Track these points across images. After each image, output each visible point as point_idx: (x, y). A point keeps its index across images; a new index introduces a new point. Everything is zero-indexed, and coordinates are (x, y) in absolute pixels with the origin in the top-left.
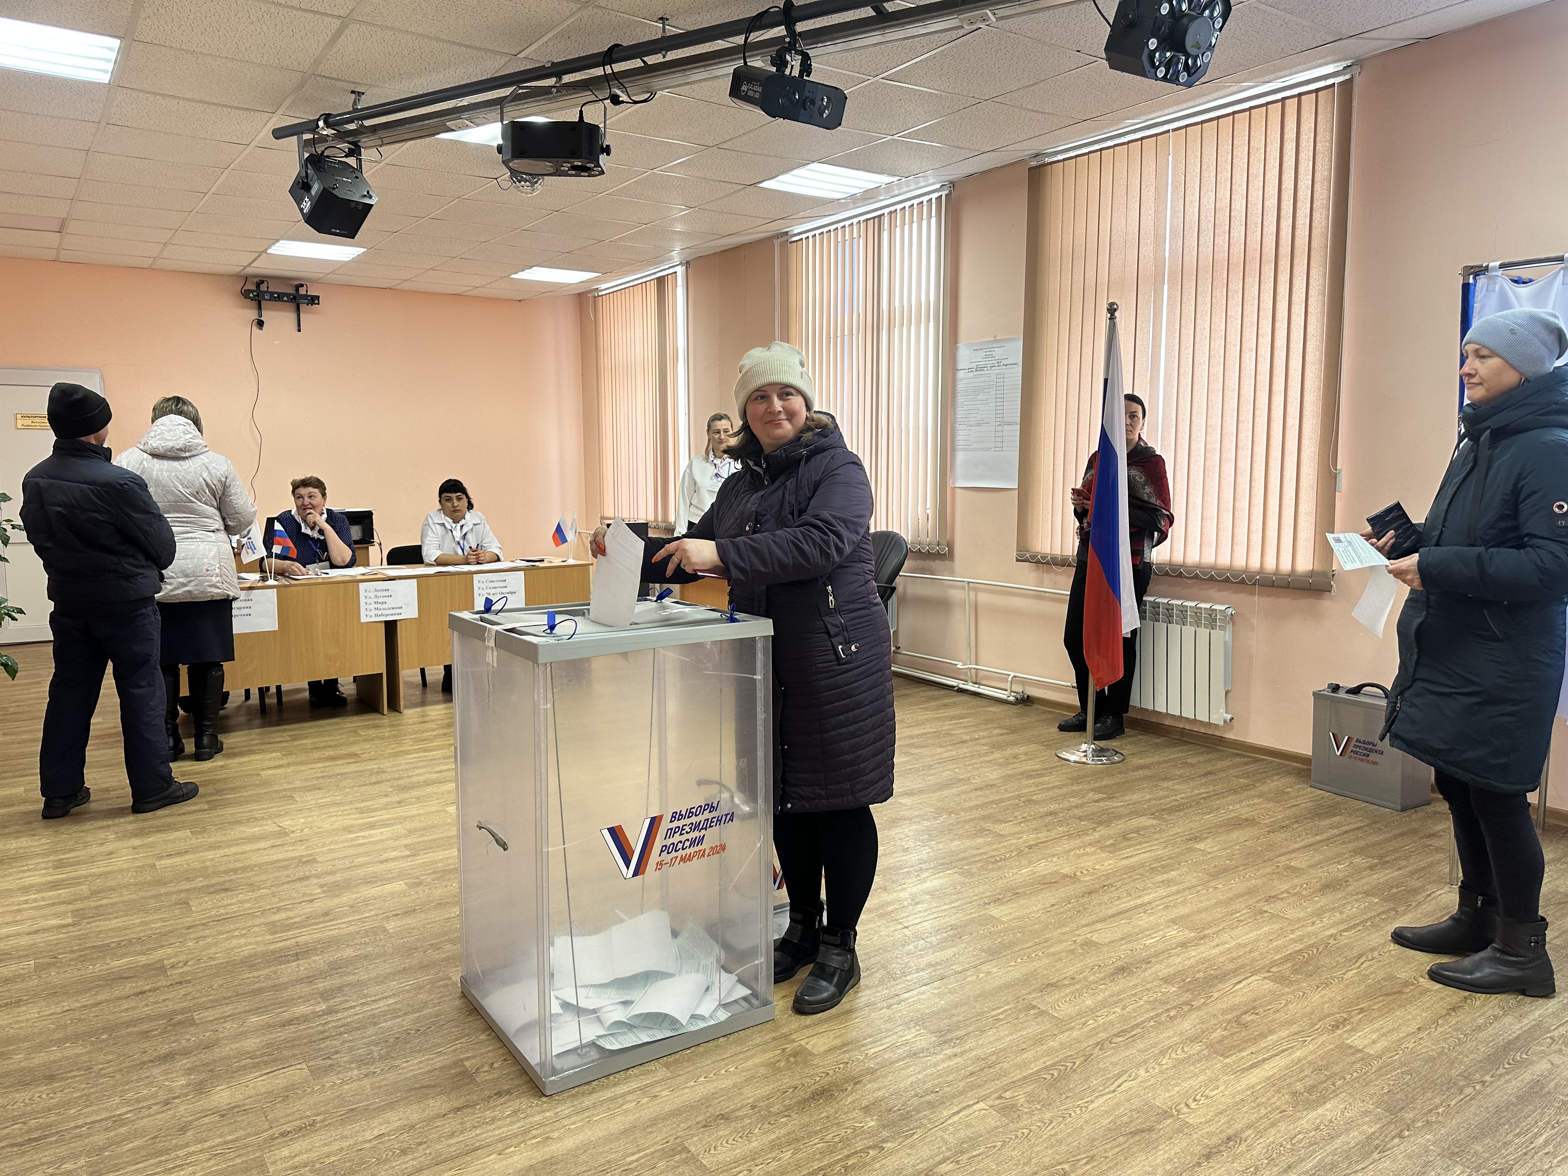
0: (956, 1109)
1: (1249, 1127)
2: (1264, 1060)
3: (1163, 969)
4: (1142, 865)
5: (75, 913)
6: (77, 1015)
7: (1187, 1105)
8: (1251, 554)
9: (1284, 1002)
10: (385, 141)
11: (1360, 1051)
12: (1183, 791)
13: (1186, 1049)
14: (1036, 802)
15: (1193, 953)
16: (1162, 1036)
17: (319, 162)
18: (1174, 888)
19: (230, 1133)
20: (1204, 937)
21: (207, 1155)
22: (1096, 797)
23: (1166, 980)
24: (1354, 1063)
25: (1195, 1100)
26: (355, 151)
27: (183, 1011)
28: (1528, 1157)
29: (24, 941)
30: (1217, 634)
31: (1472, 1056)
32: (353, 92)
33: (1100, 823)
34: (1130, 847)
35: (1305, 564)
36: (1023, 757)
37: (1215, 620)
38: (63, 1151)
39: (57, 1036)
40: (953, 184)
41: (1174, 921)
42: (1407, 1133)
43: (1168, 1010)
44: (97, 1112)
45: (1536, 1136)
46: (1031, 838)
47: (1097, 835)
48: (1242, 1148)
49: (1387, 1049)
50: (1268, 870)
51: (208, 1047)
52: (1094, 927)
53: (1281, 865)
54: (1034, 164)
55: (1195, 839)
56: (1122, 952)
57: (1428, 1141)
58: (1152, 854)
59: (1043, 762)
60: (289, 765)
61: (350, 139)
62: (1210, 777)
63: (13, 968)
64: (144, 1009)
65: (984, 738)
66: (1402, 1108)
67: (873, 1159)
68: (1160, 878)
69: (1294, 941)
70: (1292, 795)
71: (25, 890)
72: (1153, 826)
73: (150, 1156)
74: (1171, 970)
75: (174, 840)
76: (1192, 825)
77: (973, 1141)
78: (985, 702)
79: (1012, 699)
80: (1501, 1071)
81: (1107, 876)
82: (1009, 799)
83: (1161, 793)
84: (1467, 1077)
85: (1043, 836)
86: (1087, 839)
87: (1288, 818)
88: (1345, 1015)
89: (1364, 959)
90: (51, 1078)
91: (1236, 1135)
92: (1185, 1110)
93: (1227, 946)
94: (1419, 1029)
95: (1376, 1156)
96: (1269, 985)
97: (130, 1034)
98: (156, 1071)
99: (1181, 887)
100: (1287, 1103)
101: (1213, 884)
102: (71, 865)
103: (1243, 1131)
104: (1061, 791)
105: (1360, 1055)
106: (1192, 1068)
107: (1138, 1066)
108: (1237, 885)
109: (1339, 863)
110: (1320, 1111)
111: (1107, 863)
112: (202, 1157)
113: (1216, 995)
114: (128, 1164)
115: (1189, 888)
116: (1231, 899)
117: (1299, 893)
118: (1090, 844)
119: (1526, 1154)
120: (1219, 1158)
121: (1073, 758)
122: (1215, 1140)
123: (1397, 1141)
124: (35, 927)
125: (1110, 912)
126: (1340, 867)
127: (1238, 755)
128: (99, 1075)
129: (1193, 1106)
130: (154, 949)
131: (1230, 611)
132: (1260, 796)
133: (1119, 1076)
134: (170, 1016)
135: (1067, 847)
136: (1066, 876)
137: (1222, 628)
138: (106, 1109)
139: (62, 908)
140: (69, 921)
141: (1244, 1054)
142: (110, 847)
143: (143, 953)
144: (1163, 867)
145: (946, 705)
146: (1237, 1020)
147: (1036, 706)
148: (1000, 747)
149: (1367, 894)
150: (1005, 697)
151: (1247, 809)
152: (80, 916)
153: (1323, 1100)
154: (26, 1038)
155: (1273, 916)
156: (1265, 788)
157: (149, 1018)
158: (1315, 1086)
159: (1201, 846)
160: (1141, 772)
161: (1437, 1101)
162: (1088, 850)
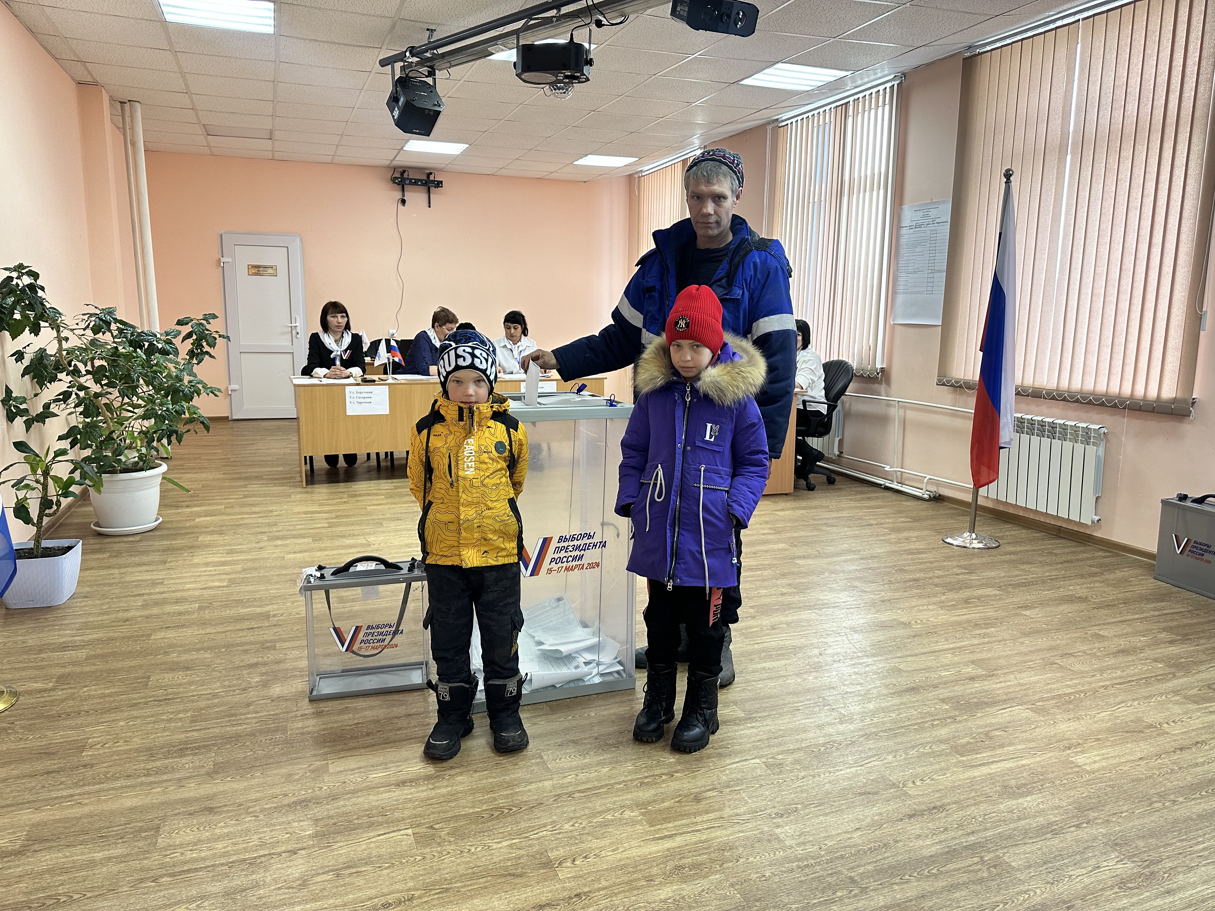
0: (737, 760)
1: (955, 803)
2: (993, 762)
3: (944, 693)
4: (969, 621)
5: (230, 580)
6: (212, 636)
7: (914, 782)
8: (1124, 382)
9: (1033, 726)
10: (453, 63)
11: (1079, 766)
12: (1036, 571)
13: (933, 747)
14: (906, 571)
15: (977, 685)
16: (918, 736)
17: (405, 81)
18: (987, 640)
19: (273, 710)
20: (993, 675)
21: (256, 720)
22: (959, 571)
23: (943, 701)
24: (1068, 774)
25: (922, 780)
26: (431, 74)
27: (271, 642)
28: (1181, 856)
29: (196, 593)
30: (1091, 450)
31: (1175, 783)
32: (428, 30)
33: (951, 590)
34: (967, 608)
35: (1169, 392)
36: (914, 539)
37: (1090, 438)
38: (181, 707)
39: (198, 646)
40: (904, 74)
41: (973, 662)
42: (1085, 825)
43: (933, 720)
44: (206, 689)
45: (1199, 843)
46: (889, 595)
47: (943, 598)
48: (943, 814)
49: (1103, 768)
50: (1076, 635)
51: (278, 662)
52: (905, 659)
53: (1090, 632)
54: (968, 54)
55: (1026, 607)
56: (918, 678)
57: (1100, 833)
58: (982, 615)
59: (929, 544)
60: (387, 504)
61: (429, 64)
62: (1066, 565)
63: (186, 607)
64: (250, 637)
65: (888, 523)
66: (1092, 809)
67: (664, 781)
68: (978, 632)
69: (1069, 686)
70: (1134, 583)
71: (207, 564)
72: (995, 595)
73: (226, 716)
74: (951, 694)
75: (300, 544)
76: (1029, 597)
77: (739, 781)
78: (903, 497)
79: (926, 496)
80: (1198, 795)
81: (935, 626)
82: (886, 567)
83: (1016, 573)
84: (1162, 796)
85: (897, 595)
86: (934, 600)
87: (1118, 599)
88: (1080, 741)
89: (1123, 705)
90: (187, 668)
91: (941, 806)
92: (911, 785)
93: (1009, 683)
94: (1141, 759)
95: (1049, 836)
96: (1029, 714)
97: (237, 651)
98: (245, 672)
99: (993, 639)
100: (996, 792)
101: (1021, 640)
102: (237, 553)
103: (949, 804)
104: (931, 565)
105: (1077, 769)
106: (932, 759)
107: (889, 753)
108: (1042, 642)
109: (1144, 636)
110: (1020, 801)
111: (943, 617)
112: (254, 721)
113: (979, 715)
114: (213, 719)
115: (1000, 641)
116: (1032, 652)
117: (1094, 654)
118: (934, 604)
119: (1181, 854)
120: (920, 818)
121: (955, 543)
122: (923, 807)
123: (1072, 829)
124: (205, 586)
125: (925, 650)
126: (1142, 639)
127: (1102, 550)
128: (214, 670)
129: (918, 783)
130: (267, 605)
131: (1103, 430)
132: (1103, 582)
133: (870, 757)
134: (262, 643)
135: (913, 604)
136: (902, 623)
137: (1094, 444)
138: (211, 689)
139: (224, 577)
140: (225, 584)
141: (979, 756)
142: (262, 544)
143: (259, 607)
144: (985, 624)
145: (869, 498)
146: (986, 734)
147: (945, 503)
148: (898, 530)
149: (1155, 660)
150: (920, 495)
151: (1084, 590)
152: (232, 582)
153: (1029, 793)
154: (181, 646)
155: (1061, 667)
156: (1112, 576)
157: (252, 643)
158: (1025, 784)
159: (1027, 613)
160: (1008, 556)
161: (1125, 808)
162: (930, 607)
